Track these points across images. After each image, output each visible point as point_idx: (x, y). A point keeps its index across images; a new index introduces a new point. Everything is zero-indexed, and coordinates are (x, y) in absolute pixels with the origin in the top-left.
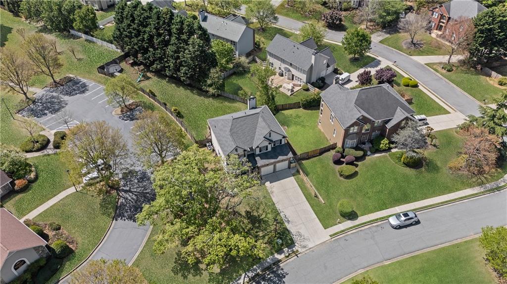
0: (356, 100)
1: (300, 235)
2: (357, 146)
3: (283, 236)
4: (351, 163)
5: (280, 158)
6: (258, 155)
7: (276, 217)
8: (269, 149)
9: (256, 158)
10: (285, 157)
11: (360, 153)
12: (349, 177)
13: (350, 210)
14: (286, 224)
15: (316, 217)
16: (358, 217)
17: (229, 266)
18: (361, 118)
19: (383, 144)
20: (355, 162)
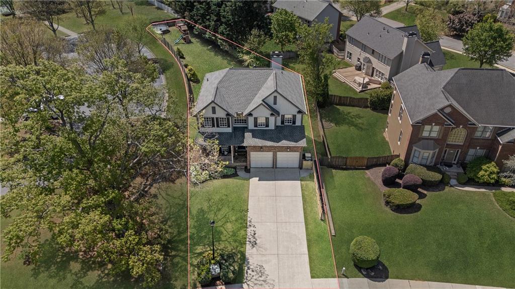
0: (448, 83)
1: (261, 273)
2: (435, 165)
3: (226, 262)
4: (413, 188)
5: (284, 143)
6: (252, 131)
7: (239, 231)
8: (272, 126)
9: (245, 134)
10: (292, 144)
11: (437, 177)
12: (401, 209)
13: (372, 257)
14: (248, 246)
15: (307, 253)
16: (387, 278)
17: (113, 281)
18: (448, 110)
19: (486, 171)
20: (419, 190)
